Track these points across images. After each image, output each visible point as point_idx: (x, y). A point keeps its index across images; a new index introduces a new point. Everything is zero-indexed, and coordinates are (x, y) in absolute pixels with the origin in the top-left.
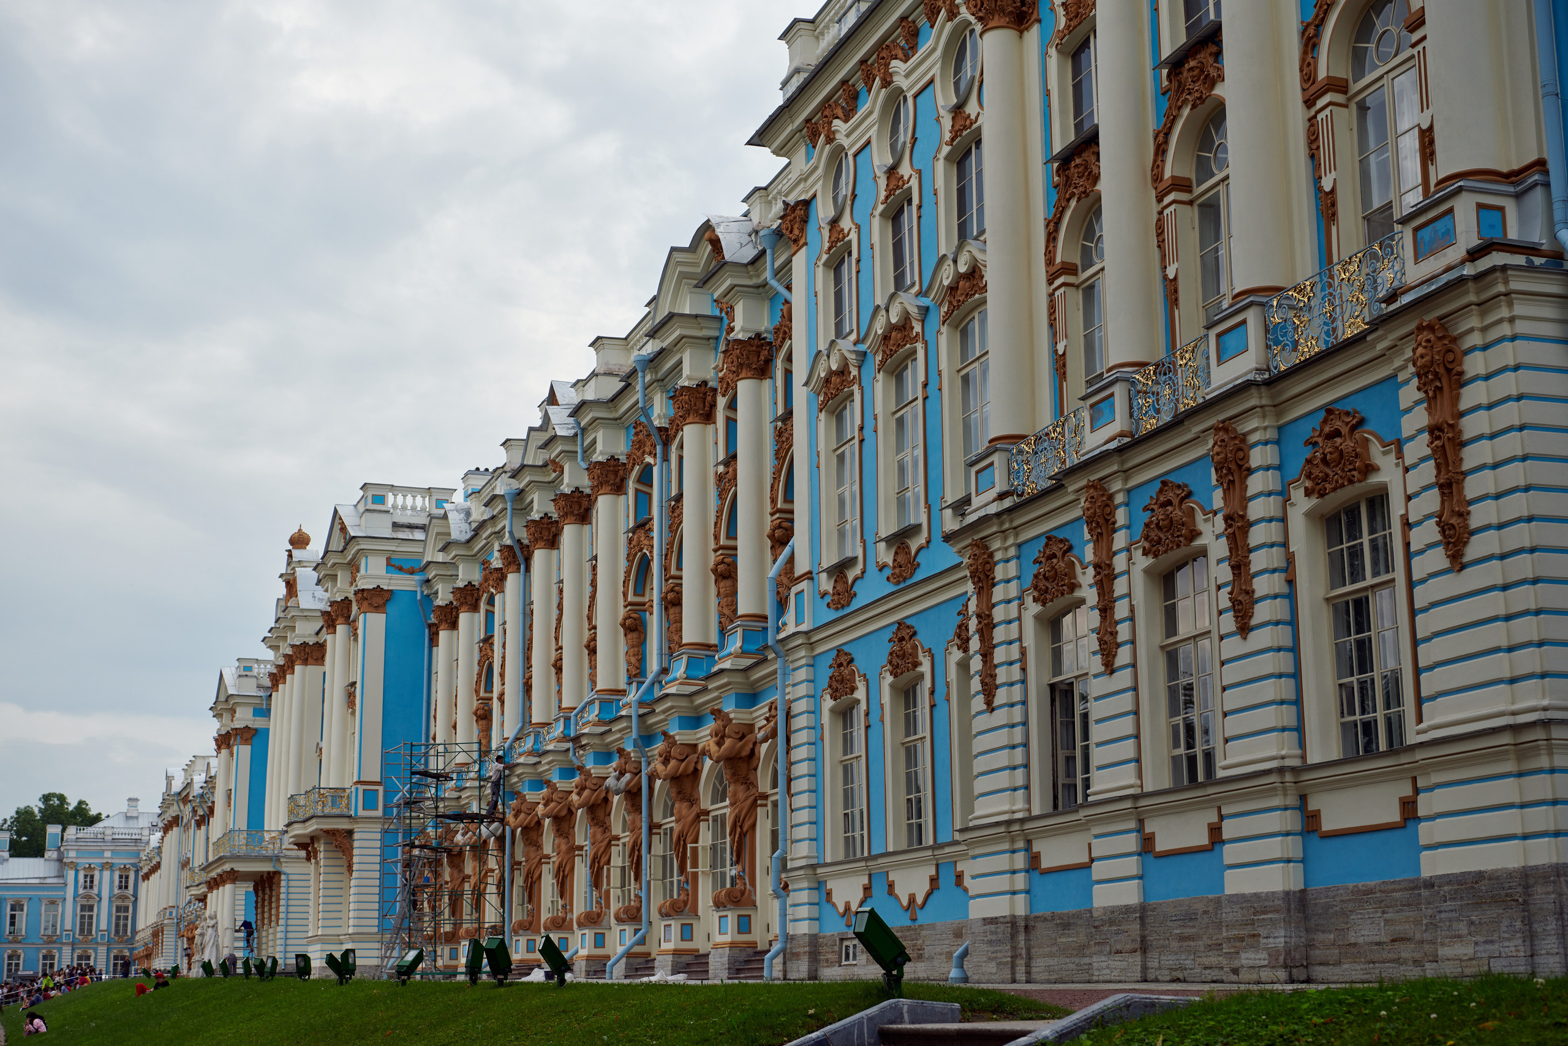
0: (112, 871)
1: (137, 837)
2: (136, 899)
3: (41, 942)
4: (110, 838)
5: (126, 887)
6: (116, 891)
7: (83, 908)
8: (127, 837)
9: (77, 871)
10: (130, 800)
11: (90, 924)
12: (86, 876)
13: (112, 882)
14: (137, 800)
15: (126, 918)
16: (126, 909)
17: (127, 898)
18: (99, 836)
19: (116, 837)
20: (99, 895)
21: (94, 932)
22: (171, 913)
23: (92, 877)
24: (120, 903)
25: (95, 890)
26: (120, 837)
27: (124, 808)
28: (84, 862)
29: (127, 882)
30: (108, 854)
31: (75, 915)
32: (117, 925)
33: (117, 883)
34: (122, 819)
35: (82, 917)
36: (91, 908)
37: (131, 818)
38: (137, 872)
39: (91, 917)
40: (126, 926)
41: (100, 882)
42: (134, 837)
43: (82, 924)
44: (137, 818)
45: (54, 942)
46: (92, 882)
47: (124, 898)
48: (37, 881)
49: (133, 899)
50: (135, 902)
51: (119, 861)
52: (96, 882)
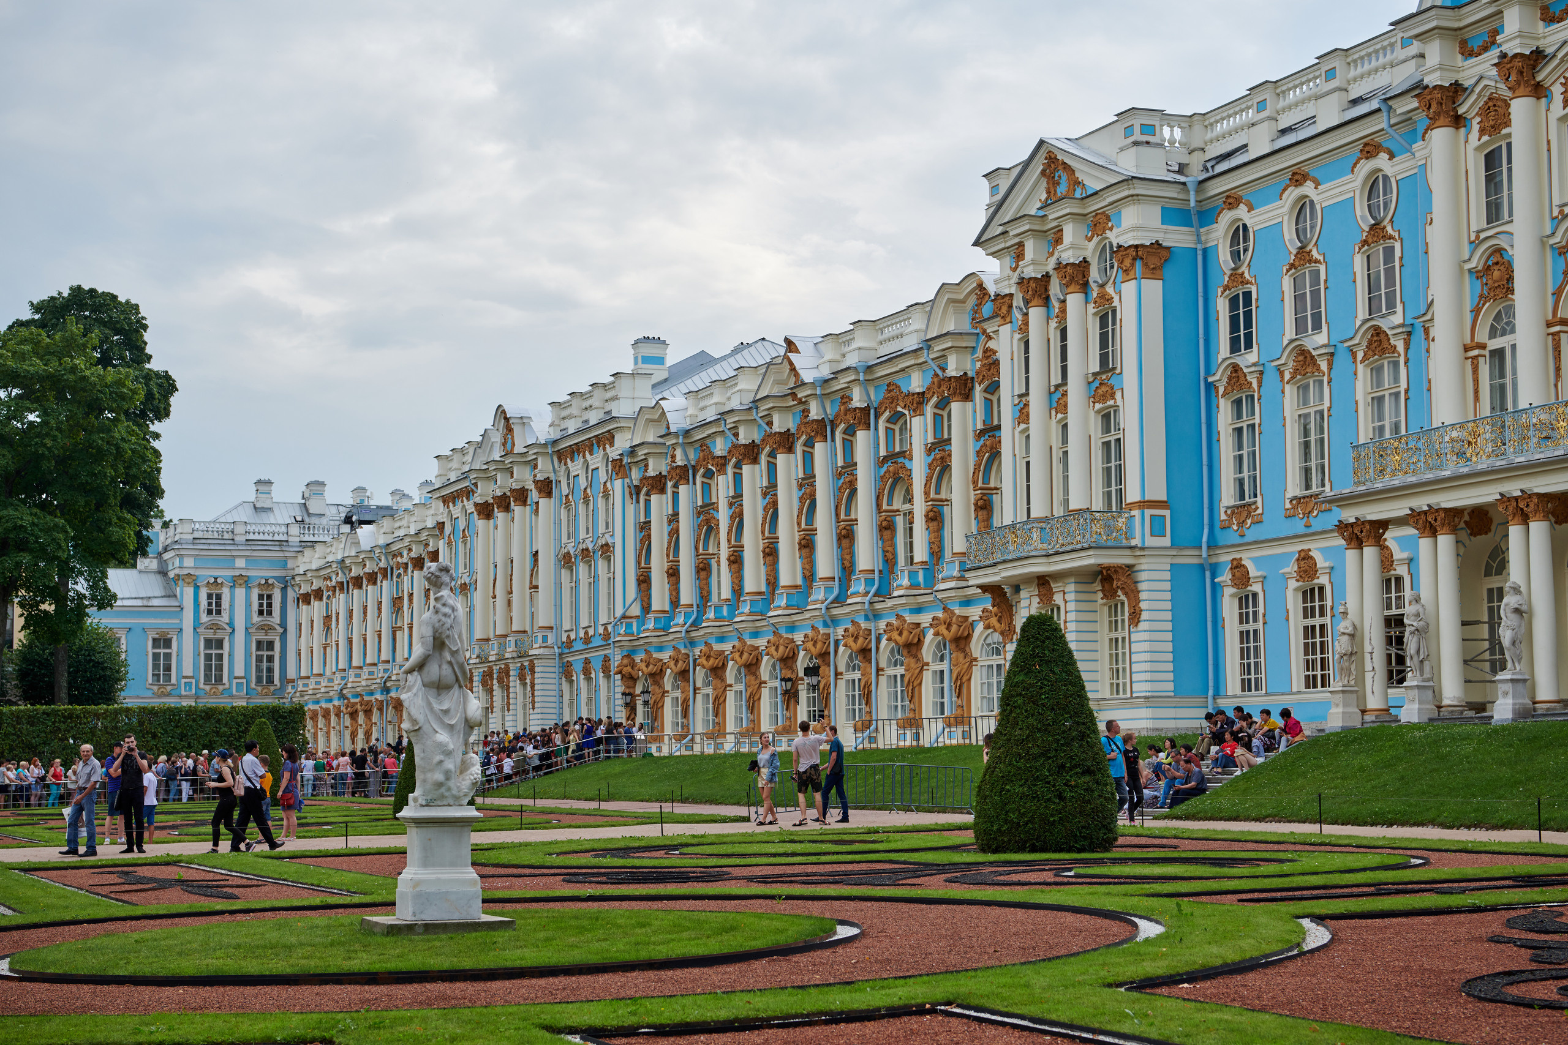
0: (248, 588)
1: (281, 538)
2: (285, 630)
3: (149, 693)
4: (243, 538)
5: (270, 613)
6: (256, 618)
7: (208, 643)
8: (266, 537)
9: (197, 588)
10: (259, 482)
11: (220, 668)
12: (210, 596)
13: (248, 605)
14: (270, 483)
15: (270, 659)
16: (270, 645)
17: (271, 628)
18: (226, 536)
19: (251, 537)
20: (231, 624)
21: (225, 680)
22: (545, 638)
23: (219, 597)
24: (262, 637)
25: (225, 617)
26: (256, 537)
27: (251, 496)
28: (206, 574)
29: (270, 605)
30: (240, 563)
31: (197, 654)
32: (259, 669)
33: (255, 606)
34: (250, 509)
35: (208, 657)
36: (219, 644)
37: (264, 510)
38: (284, 590)
39: (220, 657)
40: (270, 670)
41: (232, 606)
42: (276, 538)
43: (208, 668)
44: (271, 509)
45: (169, 695)
46: (218, 605)
47: (267, 628)
48: (139, 603)
49: (281, 630)
50: (284, 636)
51: (258, 574)
52: (225, 604)
